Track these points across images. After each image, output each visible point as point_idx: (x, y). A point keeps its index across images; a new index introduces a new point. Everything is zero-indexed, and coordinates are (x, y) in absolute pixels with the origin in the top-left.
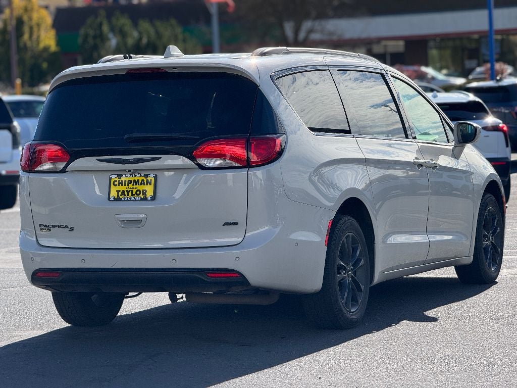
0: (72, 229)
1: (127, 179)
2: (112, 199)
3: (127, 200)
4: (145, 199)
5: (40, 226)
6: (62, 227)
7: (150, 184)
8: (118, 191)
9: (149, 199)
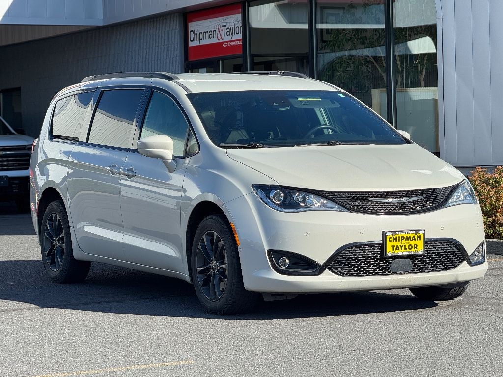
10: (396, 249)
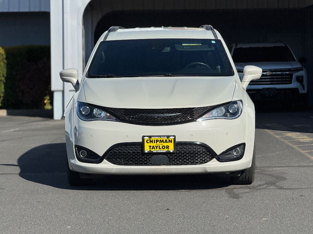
10: (152, 149)
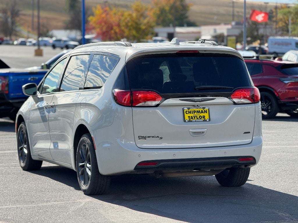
0: (161, 138)
1: (193, 110)
2: (187, 121)
3: (195, 121)
4: (205, 121)
5: (139, 137)
6: (155, 137)
7: (206, 113)
8: (189, 117)
9: (208, 120)
